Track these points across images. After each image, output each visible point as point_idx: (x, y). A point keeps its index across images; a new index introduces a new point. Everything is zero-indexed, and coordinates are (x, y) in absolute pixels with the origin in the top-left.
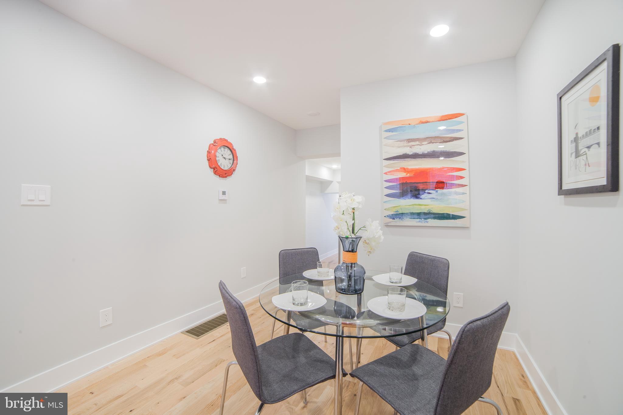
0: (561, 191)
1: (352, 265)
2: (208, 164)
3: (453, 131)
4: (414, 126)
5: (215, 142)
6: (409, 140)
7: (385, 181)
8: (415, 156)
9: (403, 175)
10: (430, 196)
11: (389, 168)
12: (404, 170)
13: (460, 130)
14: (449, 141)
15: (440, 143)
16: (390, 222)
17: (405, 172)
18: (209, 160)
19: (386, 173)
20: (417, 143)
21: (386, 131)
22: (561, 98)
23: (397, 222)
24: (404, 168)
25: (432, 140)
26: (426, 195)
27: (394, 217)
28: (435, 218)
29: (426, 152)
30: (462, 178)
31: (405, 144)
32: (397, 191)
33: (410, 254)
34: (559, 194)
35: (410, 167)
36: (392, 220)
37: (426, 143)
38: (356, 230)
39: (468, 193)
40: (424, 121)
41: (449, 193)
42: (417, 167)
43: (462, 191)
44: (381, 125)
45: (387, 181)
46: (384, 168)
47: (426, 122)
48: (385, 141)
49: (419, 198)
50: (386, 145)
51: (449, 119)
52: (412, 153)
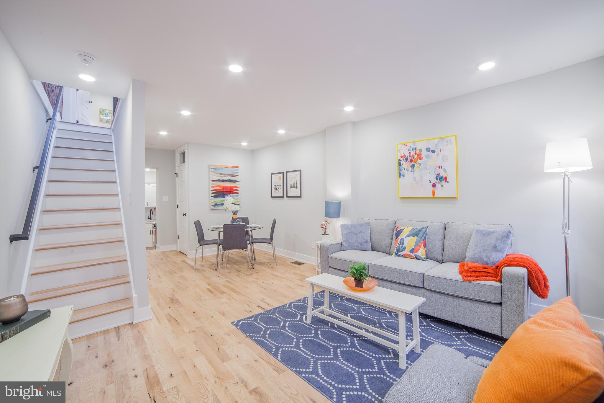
0: (272, 197)
3: (236, 172)
4: (223, 168)
6: (221, 174)
8: (224, 181)
9: (218, 188)
10: (228, 197)
11: (213, 185)
12: (219, 186)
13: (238, 173)
14: (234, 176)
15: (232, 176)
16: (213, 208)
19: (211, 187)
20: (224, 175)
21: (212, 168)
22: (272, 175)
23: (216, 208)
25: (229, 175)
27: (214, 206)
29: (227, 180)
30: (238, 190)
31: (219, 175)
32: (215, 195)
34: (271, 197)
35: (221, 185)
36: (214, 207)
37: (227, 176)
40: (226, 167)
41: (234, 196)
42: (223, 185)
43: (239, 195)
44: (209, 165)
45: (212, 190)
46: (211, 185)
47: (227, 168)
48: (211, 173)
49: (224, 198)
50: (211, 175)
51: (235, 168)
52: (222, 179)
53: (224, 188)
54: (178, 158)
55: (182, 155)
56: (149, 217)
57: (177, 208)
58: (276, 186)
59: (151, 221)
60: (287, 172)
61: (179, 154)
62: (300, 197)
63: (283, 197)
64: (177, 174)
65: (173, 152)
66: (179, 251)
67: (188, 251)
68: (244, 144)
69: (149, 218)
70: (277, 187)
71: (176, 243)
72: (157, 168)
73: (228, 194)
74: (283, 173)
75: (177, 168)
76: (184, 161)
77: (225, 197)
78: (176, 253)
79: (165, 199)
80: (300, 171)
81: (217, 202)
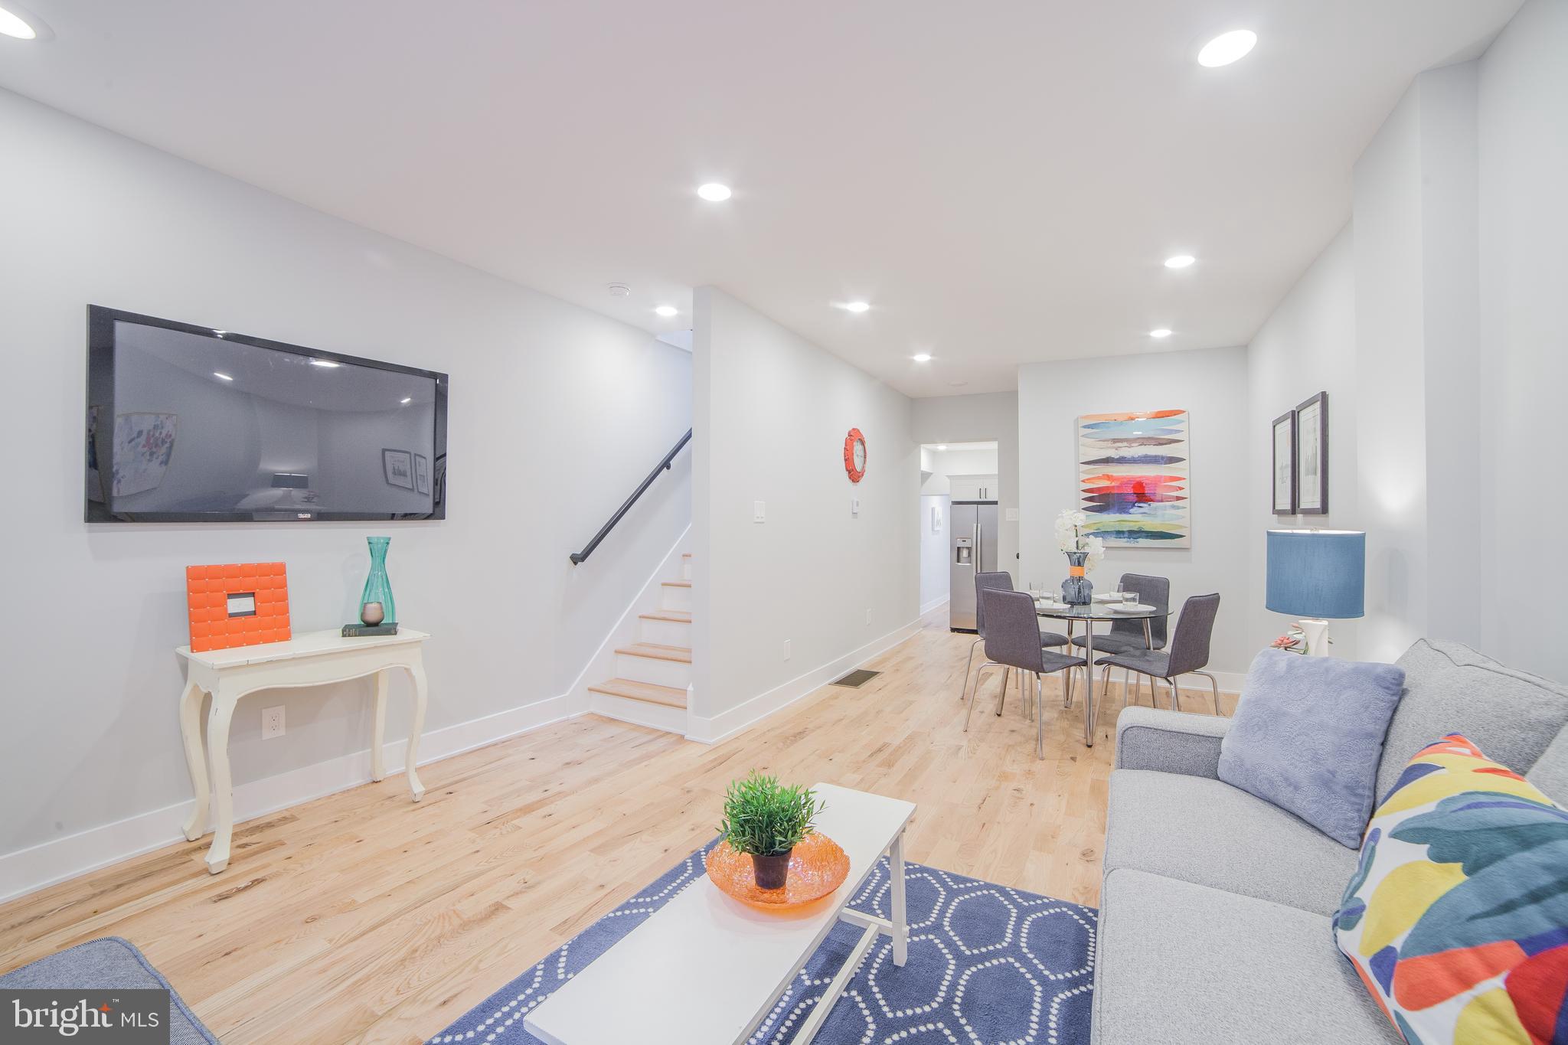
0: (1275, 512)
1: (1080, 579)
2: (844, 465)
3: (1171, 432)
4: (1121, 423)
5: (850, 435)
6: (1115, 441)
7: (1083, 491)
8: (1122, 460)
9: (1103, 483)
10: (1141, 510)
11: (1089, 474)
12: (1109, 477)
13: (1179, 431)
14: (1166, 444)
15: (1154, 445)
17: (1109, 480)
18: (846, 460)
19: (1083, 481)
20: (1125, 444)
21: (1085, 427)
22: (1274, 427)
24: (1108, 476)
25: (1144, 441)
26: (1135, 508)
28: (1147, 537)
29: (1136, 456)
30: (1181, 489)
31: (1109, 444)
32: (1096, 504)
33: (1123, 576)
35: (1115, 474)
37: (1137, 444)
38: (1080, 546)
39: (1188, 507)
40: (1133, 417)
41: (1165, 508)
43: (1181, 505)
44: (1077, 418)
45: (1086, 491)
46: (1081, 475)
47: (1138, 419)
48: (1082, 440)
49: (1127, 512)
50: (1084, 445)
51: (1168, 416)
52: (1118, 457)
58: (1282, 468)
62: (1324, 511)
63: (1294, 512)
68: (1161, 333)
73: (1142, 502)
77: (1131, 511)
81: (1104, 526)
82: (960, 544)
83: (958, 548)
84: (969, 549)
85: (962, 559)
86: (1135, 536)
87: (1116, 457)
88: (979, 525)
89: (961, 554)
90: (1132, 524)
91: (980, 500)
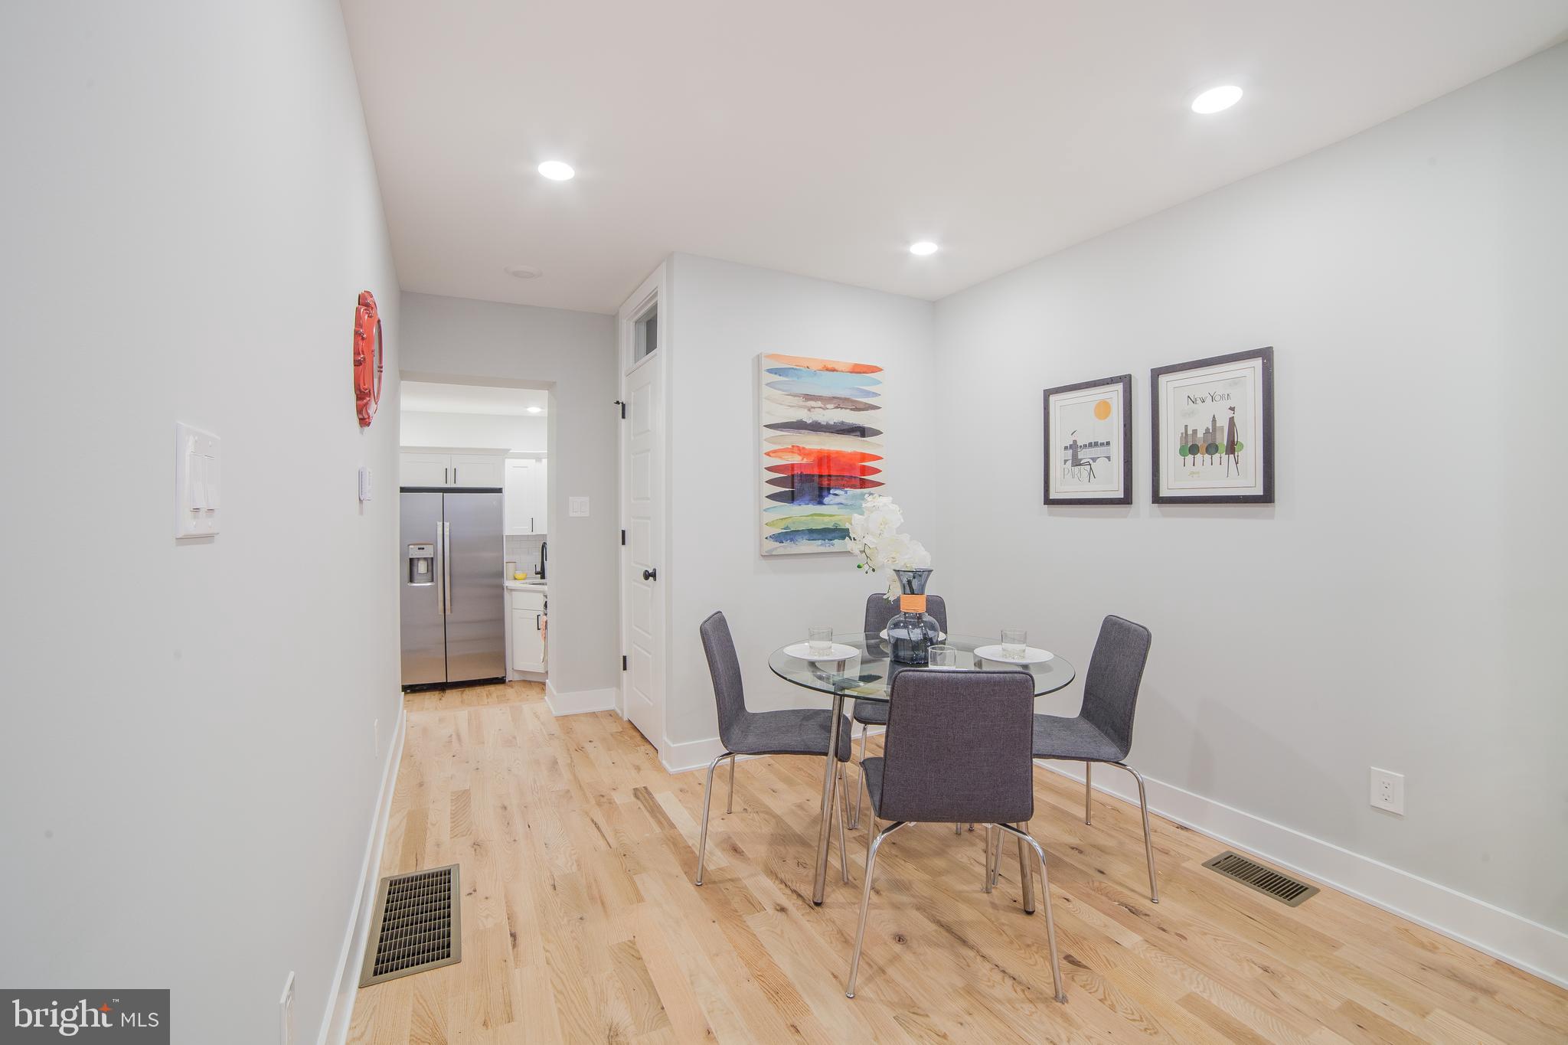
3: (869, 394)
4: (815, 373)
6: (808, 397)
7: (767, 469)
8: (816, 427)
9: (796, 459)
10: (837, 500)
11: (775, 443)
12: (801, 451)
13: (876, 395)
14: (863, 410)
15: (851, 409)
16: (775, 549)
17: (800, 454)
19: (768, 454)
20: (819, 404)
21: (770, 371)
23: (788, 547)
24: (798, 447)
25: (841, 402)
26: (831, 497)
27: (779, 538)
28: (843, 538)
29: (831, 423)
30: (877, 471)
31: (800, 401)
32: (784, 490)
34: (1045, 503)
35: (808, 447)
36: (777, 544)
37: (832, 406)
40: (830, 366)
41: (862, 496)
42: (818, 447)
44: (759, 357)
45: (769, 469)
46: (765, 443)
47: (834, 370)
48: (767, 391)
49: (821, 503)
50: (767, 398)
51: (864, 373)
52: (810, 421)
53: (824, 459)
54: (628, 334)
55: (643, 329)
56: (539, 569)
57: (623, 543)
58: (1074, 447)
59: (543, 581)
60: (1156, 374)
61: (632, 325)
62: (1267, 497)
63: (1127, 500)
64: (624, 406)
65: (610, 321)
66: (625, 719)
67: (665, 738)
68: (923, 249)
69: (537, 573)
70: (1084, 455)
71: (618, 684)
72: (549, 386)
73: (838, 488)
74: (1127, 381)
75: (624, 381)
76: (651, 344)
77: (826, 500)
78: (615, 728)
79: (579, 507)
80: (1265, 355)
81: (794, 523)
82: (414, 553)
83: (411, 560)
84: (431, 561)
85: (416, 577)
86: (830, 536)
87: (809, 422)
88: (447, 524)
89: (415, 570)
90: (826, 519)
91: (448, 486)
